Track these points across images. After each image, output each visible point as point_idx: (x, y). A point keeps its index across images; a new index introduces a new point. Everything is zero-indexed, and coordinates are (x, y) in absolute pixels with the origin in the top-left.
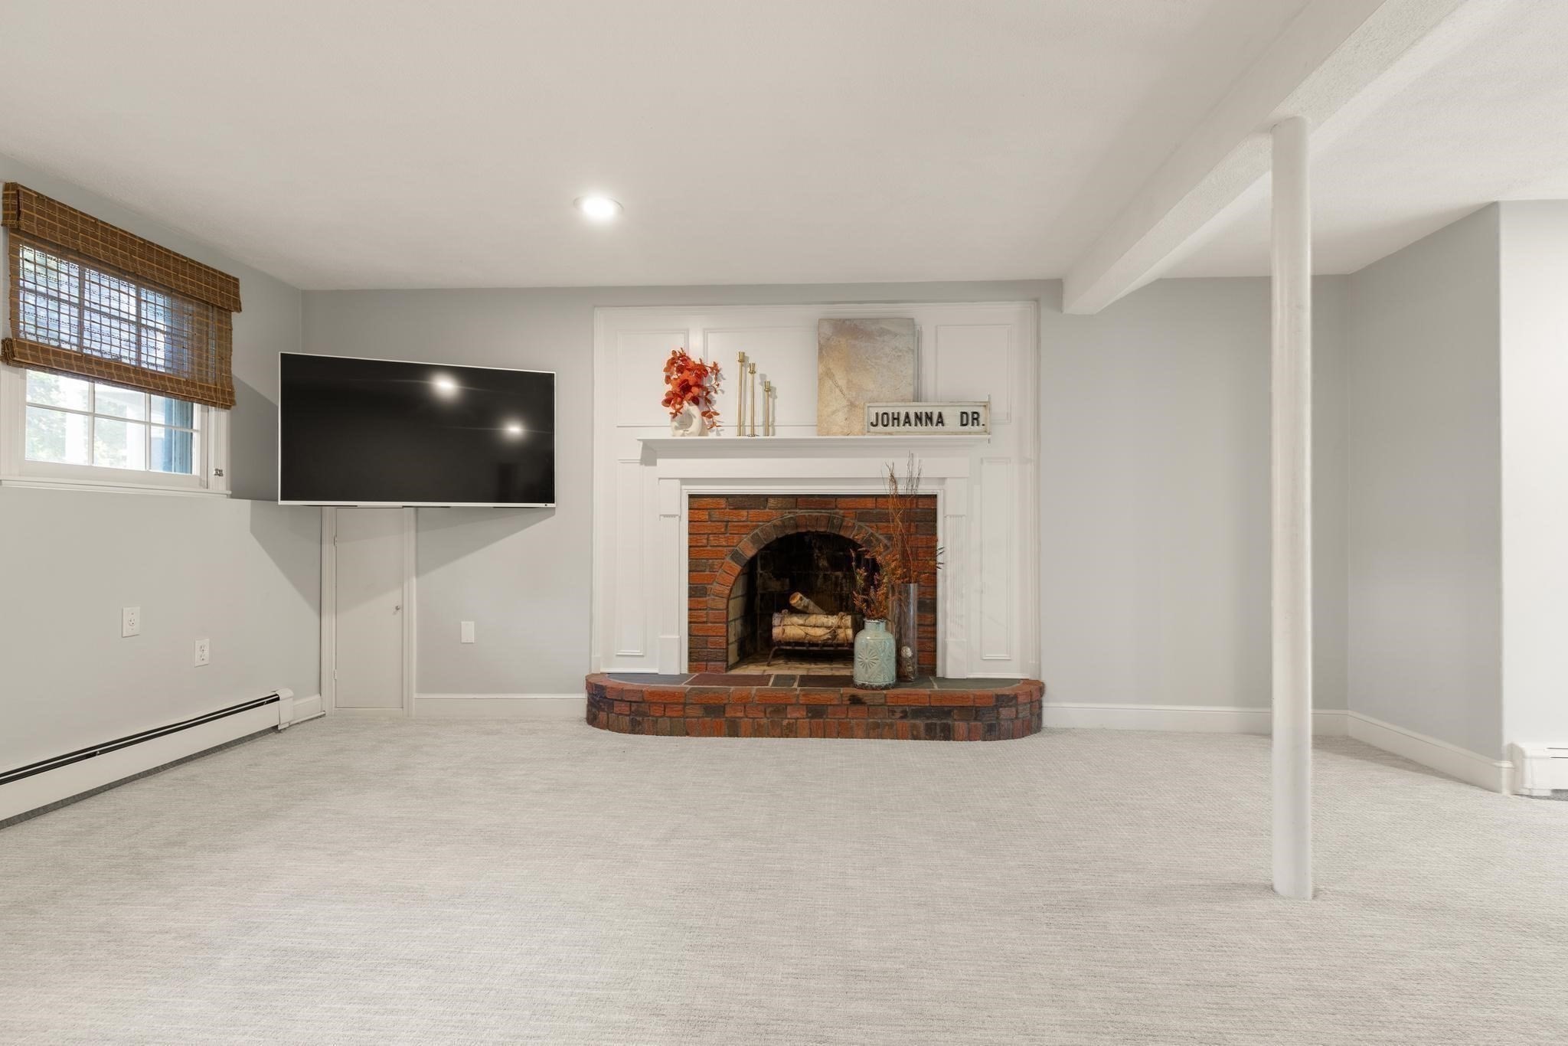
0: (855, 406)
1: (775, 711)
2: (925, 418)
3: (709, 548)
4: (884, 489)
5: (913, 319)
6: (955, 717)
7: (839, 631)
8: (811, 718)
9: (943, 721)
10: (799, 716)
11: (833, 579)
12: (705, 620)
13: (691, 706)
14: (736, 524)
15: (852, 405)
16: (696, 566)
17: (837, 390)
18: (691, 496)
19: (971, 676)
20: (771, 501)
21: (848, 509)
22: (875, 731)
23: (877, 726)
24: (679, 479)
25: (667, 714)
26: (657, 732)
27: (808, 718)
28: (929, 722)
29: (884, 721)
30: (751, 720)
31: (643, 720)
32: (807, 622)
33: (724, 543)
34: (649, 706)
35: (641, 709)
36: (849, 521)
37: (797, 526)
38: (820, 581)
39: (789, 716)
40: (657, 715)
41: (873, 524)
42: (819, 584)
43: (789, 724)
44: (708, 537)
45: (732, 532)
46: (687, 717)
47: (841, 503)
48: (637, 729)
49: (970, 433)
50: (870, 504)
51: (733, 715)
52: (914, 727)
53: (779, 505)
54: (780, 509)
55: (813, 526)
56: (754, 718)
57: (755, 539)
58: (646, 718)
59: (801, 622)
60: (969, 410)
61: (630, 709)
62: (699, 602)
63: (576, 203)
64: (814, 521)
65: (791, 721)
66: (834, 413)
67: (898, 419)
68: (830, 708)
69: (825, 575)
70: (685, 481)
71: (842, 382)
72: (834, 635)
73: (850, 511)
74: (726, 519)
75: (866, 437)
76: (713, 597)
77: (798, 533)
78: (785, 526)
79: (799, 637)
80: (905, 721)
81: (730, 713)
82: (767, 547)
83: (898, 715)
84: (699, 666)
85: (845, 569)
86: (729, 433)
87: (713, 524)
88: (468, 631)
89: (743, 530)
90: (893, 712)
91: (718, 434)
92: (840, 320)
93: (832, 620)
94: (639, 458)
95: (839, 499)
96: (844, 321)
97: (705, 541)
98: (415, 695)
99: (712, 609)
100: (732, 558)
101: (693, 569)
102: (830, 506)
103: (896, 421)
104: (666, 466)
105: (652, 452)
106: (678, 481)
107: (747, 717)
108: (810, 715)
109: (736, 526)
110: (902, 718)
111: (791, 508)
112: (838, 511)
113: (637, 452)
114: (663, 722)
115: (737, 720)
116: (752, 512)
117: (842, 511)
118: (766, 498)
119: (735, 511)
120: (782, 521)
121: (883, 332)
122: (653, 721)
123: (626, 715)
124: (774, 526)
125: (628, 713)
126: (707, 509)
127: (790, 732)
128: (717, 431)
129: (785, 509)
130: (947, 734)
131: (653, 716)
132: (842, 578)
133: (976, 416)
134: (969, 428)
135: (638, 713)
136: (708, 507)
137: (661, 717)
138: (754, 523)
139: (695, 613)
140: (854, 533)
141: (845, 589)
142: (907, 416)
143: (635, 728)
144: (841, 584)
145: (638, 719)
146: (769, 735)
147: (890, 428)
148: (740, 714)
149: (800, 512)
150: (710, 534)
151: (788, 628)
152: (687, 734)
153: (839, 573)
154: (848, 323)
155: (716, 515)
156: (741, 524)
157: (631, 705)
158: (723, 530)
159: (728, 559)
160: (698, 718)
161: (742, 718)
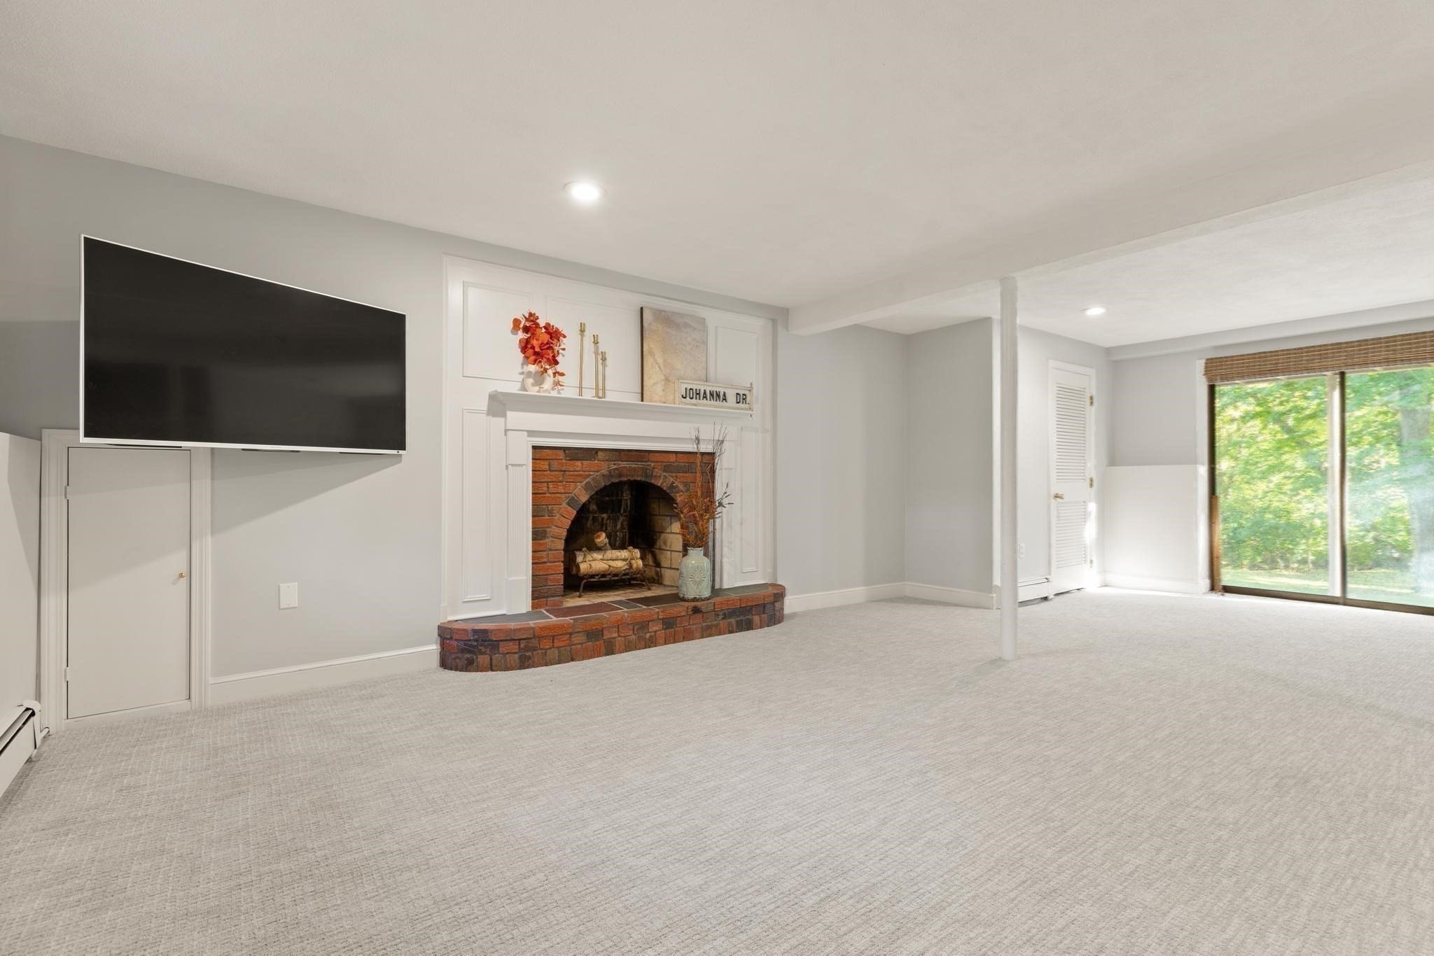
0: (669, 381)
1: (640, 627)
2: (715, 396)
3: (548, 495)
4: (690, 447)
5: (705, 319)
6: (754, 613)
7: (633, 562)
8: (665, 629)
9: (746, 617)
10: (657, 628)
11: (600, 520)
12: (545, 560)
13: (576, 634)
14: (572, 473)
15: (667, 380)
16: (538, 511)
17: (657, 366)
18: (534, 448)
19: (736, 586)
20: (600, 453)
21: (658, 462)
22: (708, 632)
23: (709, 627)
24: (528, 431)
25: (556, 645)
26: (546, 663)
27: (663, 629)
28: (739, 619)
29: (713, 623)
30: (623, 638)
31: (533, 654)
32: (605, 557)
33: (562, 491)
34: (539, 641)
35: (530, 645)
36: (657, 472)
37: (620, 476)
38: (589, 523)
39: (650, 630)
40: (547, 647)
41: (674, 475)
42: (588, 525)
43: (651, 636)
44: (548, 485)
45: (568, 480)
46: (572, 645)
47: (652, 457)
48: (526, 664)
49: (742, 409)
50: (672, 458)
51: (609, 636)
52: (730, 624)
53: (607, 458)
54: (607, 460)
55: (632, 476)
56: (625, 637)
57: (587, 487)
58: (534, 653)
59: (600, 557)
60: (741, 392)
61: (519, 647)
62: (540, 544)
63: (565, 186)
64: (632, 470)
65: (652, 634)
66: (655, 384)
67: (699, 394)
68: (678, 619)
69: (594, 517)
70: (531, 433)
71: (660, 360)
72: (631, 565)
73: (659, 464)
74: (563, 469)
75: (680, 406)
76: (551, 539)
77: (620, 482)
78: (611, 476)
79: (604, 569)
80: (725, 621)
81: (607, 636)
82: (597, 493)
83: (721, 617)
84: (540, 603)
85: (609, 512)
86: (569, 392)
87: (552, 473)
88: (290, 595)
89: (579, 479)
90: (718, 615)
91: (559, 393)
92: (658, 310)
93: (624, 554)
94: (485, 409)
95: (651, 454)
96: (661, 311)
97: (545, 489)
98: (212, 680)
99: (550, 550)
100: (568, 504)
101: (535, 515)
102: (644, 460)
103: (698, 396)
104: (516, 418)
105: (499, 404)
106: (525, 433)
107: (619, 636)
108: (664, 627)
109: (572, 475)
110: (723, 619)
111: (617, 461)
112: (649, 463)
113: (483, 404)
114: (553, 653)
115: (613, 640)
116: (585, 463)
117: (653, 464)
118: (596, 451)
119: (572, 462)
120: (610, 472)
121: (686, 325)
122: (542, 653)
123: (516, 653)
124: (604, 476)
125: (517, 651)
126: (547, 460)
127: (651, 643)
128: (559, 390)
129: (611, 461)
130: (749, 626)
131: (543, 649)
132: (607, 519)
133: (744, 397)
134: (741, 405)
135: (527, 649)
136: (548, 458)
137: (550, 648)
138: (587, 473)
139: (537, 554)
140: (661, 481)
141: (609, 528)
142: (705, 393)
143: (524, 663)
144: (606, 524)
145: (527, 654)
146: (636, 649)
147: (694, 401)
148: (616, 635)
149: (623, 464)
150: (550, 482)
151: (592, 563)
152: (573, 660)
153: (605, 516)
154: (663, 313)
155: (555, 465)
156: (576, 473)
157: (519, 643)
158: (561, 479)
159: (564, 505)
160: (582, 644)
161: (616, 637)
